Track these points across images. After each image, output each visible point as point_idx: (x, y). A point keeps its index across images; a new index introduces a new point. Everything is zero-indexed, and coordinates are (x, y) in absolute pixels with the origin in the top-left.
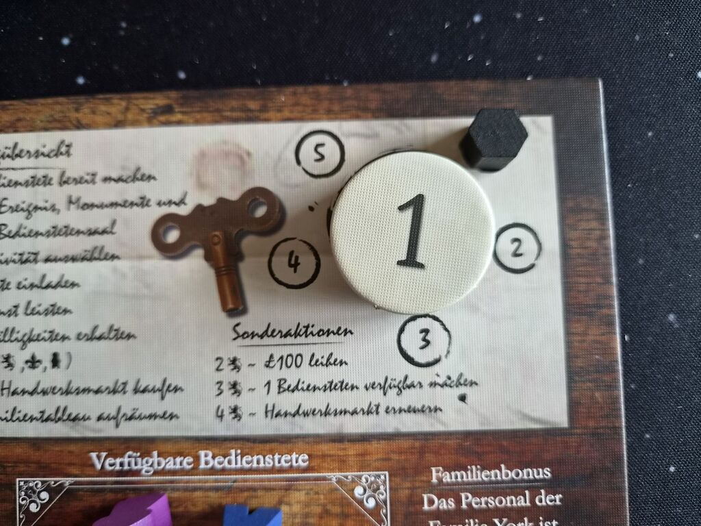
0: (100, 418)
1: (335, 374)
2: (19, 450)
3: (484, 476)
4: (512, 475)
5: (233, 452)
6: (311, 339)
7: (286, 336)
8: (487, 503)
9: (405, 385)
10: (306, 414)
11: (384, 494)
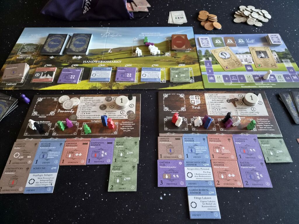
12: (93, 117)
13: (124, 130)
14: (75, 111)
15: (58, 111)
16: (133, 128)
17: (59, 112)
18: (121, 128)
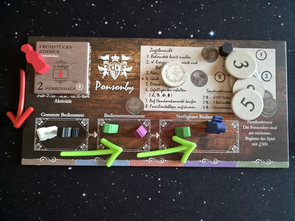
12: (180, 105)
13: (254, 141)
14: (135, 87)
15: (96, 87)
16: (273, 139)
17: (99, 89)
18: (247, 138)
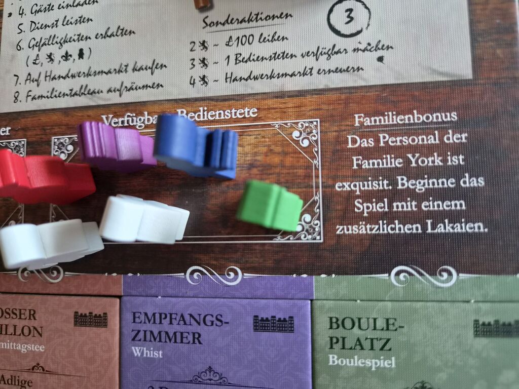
0: (109, 91)
1: (278, 47)
2: (55, 117)
3: (399, 120)
4: (423, 118)
5: (201, 109)
6: (260, 23)
7: (241, 22)
8: (401, 141)
9: (333, 52)
10: (256, 78)
11: (316, 136)
